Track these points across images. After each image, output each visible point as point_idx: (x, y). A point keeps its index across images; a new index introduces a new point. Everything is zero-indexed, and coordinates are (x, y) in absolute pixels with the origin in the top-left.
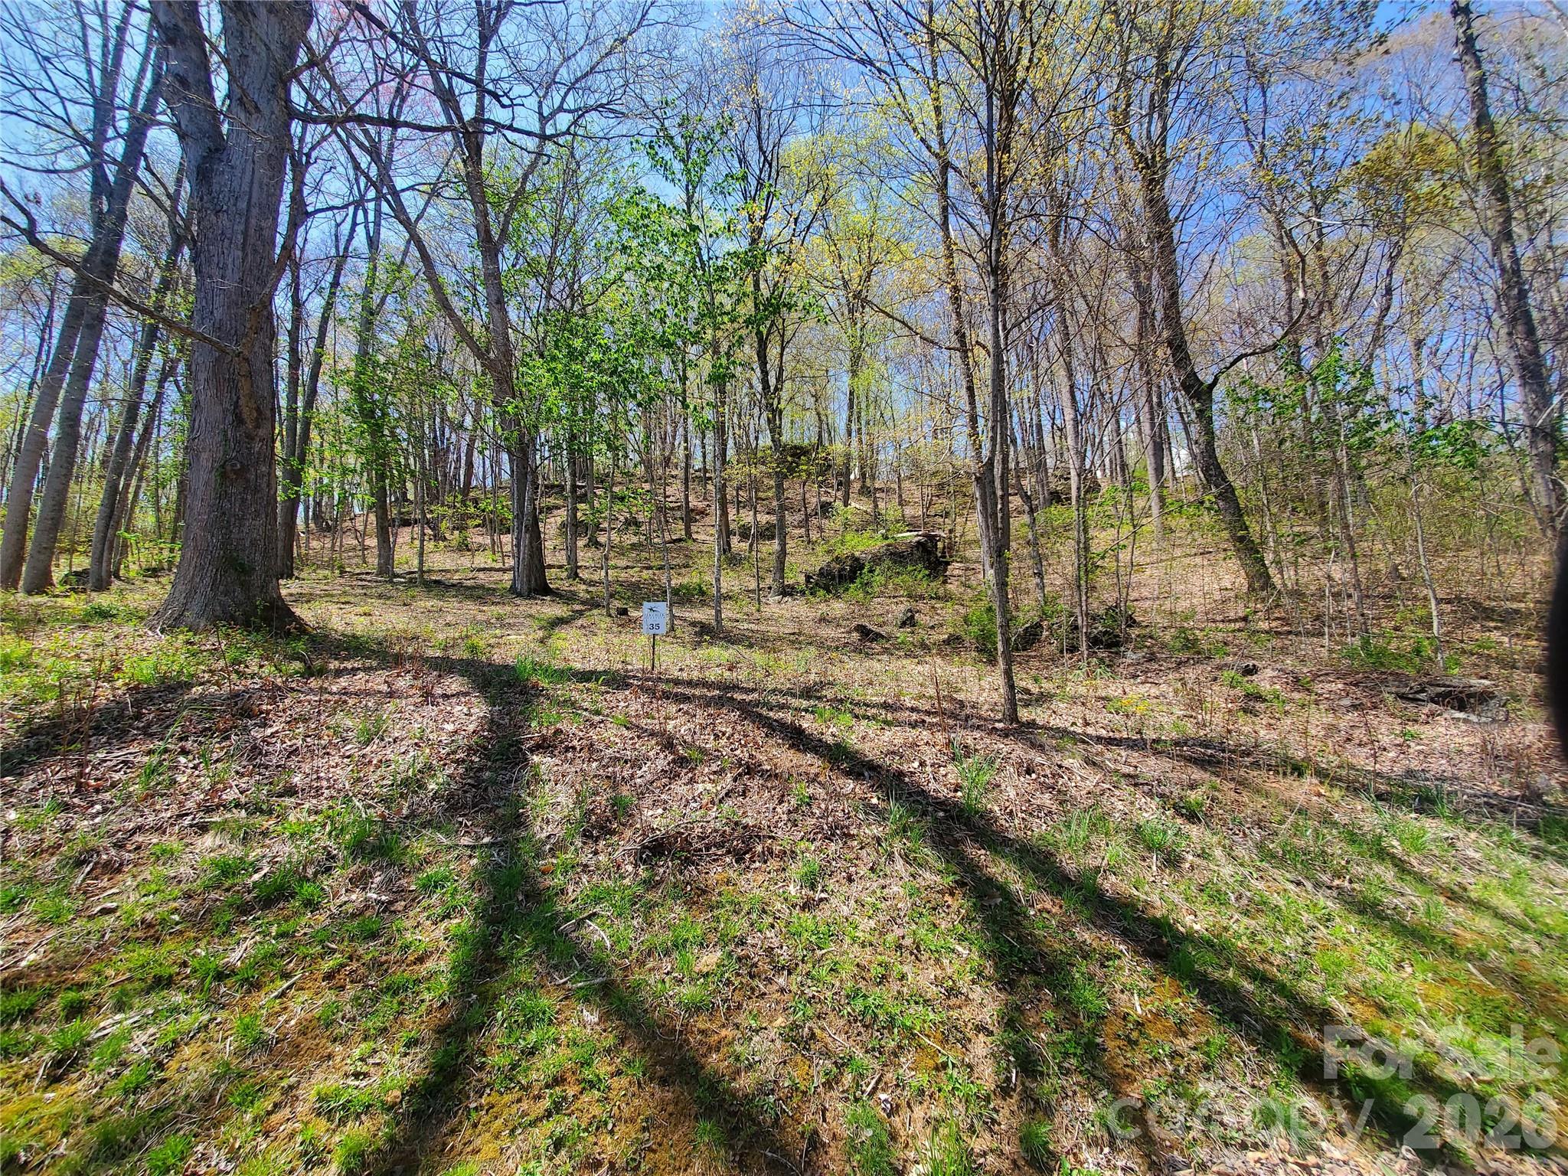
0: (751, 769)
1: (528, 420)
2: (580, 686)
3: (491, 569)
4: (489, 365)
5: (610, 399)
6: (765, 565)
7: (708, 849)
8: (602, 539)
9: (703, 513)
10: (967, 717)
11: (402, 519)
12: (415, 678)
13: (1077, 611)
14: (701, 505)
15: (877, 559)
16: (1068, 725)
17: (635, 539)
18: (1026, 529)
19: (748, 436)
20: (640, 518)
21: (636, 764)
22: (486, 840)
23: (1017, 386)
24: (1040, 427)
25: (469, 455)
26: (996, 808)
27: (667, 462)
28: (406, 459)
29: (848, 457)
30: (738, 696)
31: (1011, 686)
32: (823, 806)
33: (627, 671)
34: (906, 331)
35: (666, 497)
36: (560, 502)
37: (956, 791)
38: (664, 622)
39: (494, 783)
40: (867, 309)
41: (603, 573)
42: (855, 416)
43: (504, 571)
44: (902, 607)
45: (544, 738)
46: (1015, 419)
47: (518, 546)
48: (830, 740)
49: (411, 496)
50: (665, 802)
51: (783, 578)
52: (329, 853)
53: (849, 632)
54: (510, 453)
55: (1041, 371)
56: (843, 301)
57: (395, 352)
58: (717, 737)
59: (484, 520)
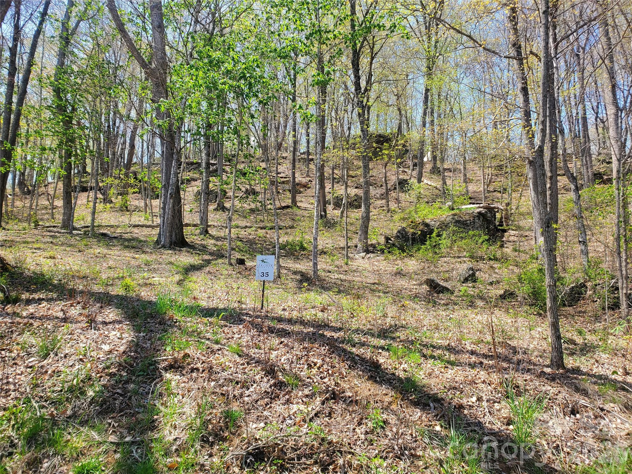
0: (335, 396)
1: (176, 113)
2: (205, 320)
3: (142, 226)
4: (150, 74)
5: (238, 97)
6: (352, 228)
7: (299, 459)
8: (227, 205)
9: (305, 186)
10: (519, 362)
11: (81, 187)
12: (84, 308)
13: (618, 274)
14: (304, 180)
15: (444, 226)
16: (609, 373)
17: (253, 206)
18: (572, 205)
19: (342, 126)
20: (258, 189)
21: (245, 385)
22: (128, 439)
23: (565, 86)
24: (585, 119)
25: (132, 139)
26: (544, 443)
27: (279, 146)
28: (87, 142)
29: (422, 143)
30: (328, 334)
31: (558, 337)
32: (394, 430)
33: (241, 309)
34: (471, 44)
35: (278, 173)
36: (197, 176)
37: (508, 424)
38: (273, 271)
39: (136, 393)
40: (440, 26)
41: (227, 230)
42: (429, 110)
43: (153, 227)
44: (465, 266)
45: (176, 360)
46: (563, 114)
47: (164, 208)
48: (402, 375)
49: (89, 169)
50: (266, 418)
51: (366, 238)
52: (12, 441)
53: (421, 284)
54: (161, 137)
55: (586, 74)
56: (421, 20)
57: (83, 64)
58: (310, 366)
59: (140, 189)
